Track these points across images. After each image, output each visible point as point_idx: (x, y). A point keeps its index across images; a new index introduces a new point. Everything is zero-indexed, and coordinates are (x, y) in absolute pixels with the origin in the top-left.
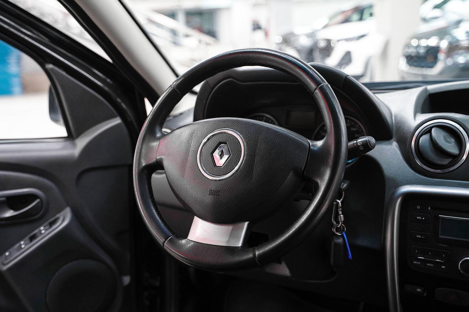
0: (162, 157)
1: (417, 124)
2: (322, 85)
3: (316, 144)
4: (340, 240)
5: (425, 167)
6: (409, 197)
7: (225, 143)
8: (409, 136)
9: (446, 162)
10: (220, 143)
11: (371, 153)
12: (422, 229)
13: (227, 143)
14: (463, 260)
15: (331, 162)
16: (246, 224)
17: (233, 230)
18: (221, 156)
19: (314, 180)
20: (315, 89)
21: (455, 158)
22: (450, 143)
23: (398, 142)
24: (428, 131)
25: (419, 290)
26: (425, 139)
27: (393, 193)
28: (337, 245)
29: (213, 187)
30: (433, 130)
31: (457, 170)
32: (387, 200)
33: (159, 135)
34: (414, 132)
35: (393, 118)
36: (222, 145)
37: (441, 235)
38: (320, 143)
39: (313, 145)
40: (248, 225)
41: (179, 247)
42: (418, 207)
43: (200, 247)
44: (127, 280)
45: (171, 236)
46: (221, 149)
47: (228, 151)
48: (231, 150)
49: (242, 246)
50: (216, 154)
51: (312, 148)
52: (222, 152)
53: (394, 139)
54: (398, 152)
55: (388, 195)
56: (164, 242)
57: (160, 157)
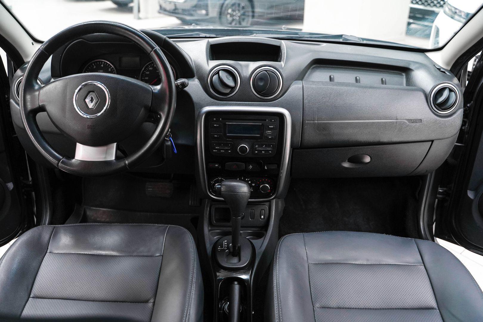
0: (44, 103)
1: (210, 68)
2: (155, 49)
3: (157, 88)
4: (169, 143)
5: (216, 95)
6: (209, 114)
7: (93, 92)
8: (206, 76)
9: (228, 91)
10: (89, 92)
11: (186, 89)
12: (217, 131)
13: (95, 91)
14: (240, 146)
15: (167, 100)
16: (115, 144)
17: (107, 149)
18: (92, 100)
19: (159, 113)
20: (151, 51)
21: (233, 89)
22: (230, 80)
23: (199, 79)
24: (218, 73)
25: (217, 165)
26: (215, 78)
27: (200, 112)
28: (167, 146)
29: (89, 123)
30: (220, 72)
31: (234, 96)
32: (196, 116)
33: (37, 87)
34: (209, 73)
35: (193, 63)
36: (91, 93)
37: (228, 134)
38: (158, 87)
39: (154, 89)
40: (117, 145)
41: (71, 165)
42: (215, 119)
43: (85, 164)
44: (11, 186)
45: (62, 159)
46: (91, 97)
47: (96, 97)
48: (99, 97)
49: (115, 159)
50: (87, 100)
51: (153, 91)
52: (92, 98)
53: (195, 77)
54: (200, 86)
55: (196, 113)
56: (58, 163)
57: (42, 104)
